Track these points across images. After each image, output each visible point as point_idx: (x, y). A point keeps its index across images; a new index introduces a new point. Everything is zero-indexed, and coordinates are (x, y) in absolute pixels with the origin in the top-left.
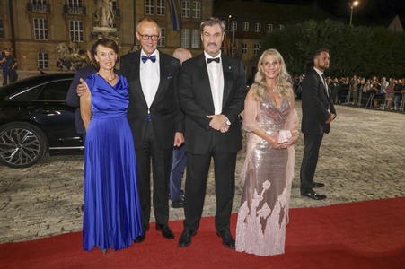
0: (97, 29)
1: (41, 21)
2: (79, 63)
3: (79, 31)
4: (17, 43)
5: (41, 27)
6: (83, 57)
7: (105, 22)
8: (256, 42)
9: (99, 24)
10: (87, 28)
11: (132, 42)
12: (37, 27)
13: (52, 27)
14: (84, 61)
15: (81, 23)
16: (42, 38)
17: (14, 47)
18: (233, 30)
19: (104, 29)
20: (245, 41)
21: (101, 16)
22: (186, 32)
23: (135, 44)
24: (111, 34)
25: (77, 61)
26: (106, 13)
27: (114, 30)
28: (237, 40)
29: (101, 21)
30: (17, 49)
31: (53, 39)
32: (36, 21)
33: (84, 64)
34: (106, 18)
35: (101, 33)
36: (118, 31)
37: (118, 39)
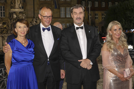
0: (13, 10)
2: (3, 29)
3: (3, 11)
6: (5, 26)
7: (17, 6)
8: (103, 12)
9: (14, 7)
10: (7, 10)
11: (33, 16)
14: (5, 28)
15: (4, 7)
18: (89, 6)
19: (16, 10)
20: (96, 12)
21: (15, 3)
22: (63, 9)
23: (34, 17)
24: (20, 13)
25: (1, 29)
26: (18, 1)
27: (22, 10)
28: (92, 12)
29: (15, 6)
33: (5, 30)
34: (18, 4)
35: (15, 13)
36: (24, 11)
37: (24, 15)
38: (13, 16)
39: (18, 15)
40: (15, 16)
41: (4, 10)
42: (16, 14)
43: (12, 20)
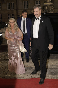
0: (46, 4)
1: (26, 2)
4: (18, 11)
5: (26, 4)
9: (46, 2)
12: (24, 4)
13: (30, 4)
16: (26, 8)
17: (17, 12)
19: (48, 4)
24: (50, 5)
27: (52, 3)
30: (18, 13)
31: (30, 8)
32: (24, 2)
35: (47, 5)
36: (53, 4)
37: (53, 7)
38: (45, 8)
39: (49, 7)
40: (47, 8)
41: (39, 4)
42: (47, 7)
43: (45, 11)
